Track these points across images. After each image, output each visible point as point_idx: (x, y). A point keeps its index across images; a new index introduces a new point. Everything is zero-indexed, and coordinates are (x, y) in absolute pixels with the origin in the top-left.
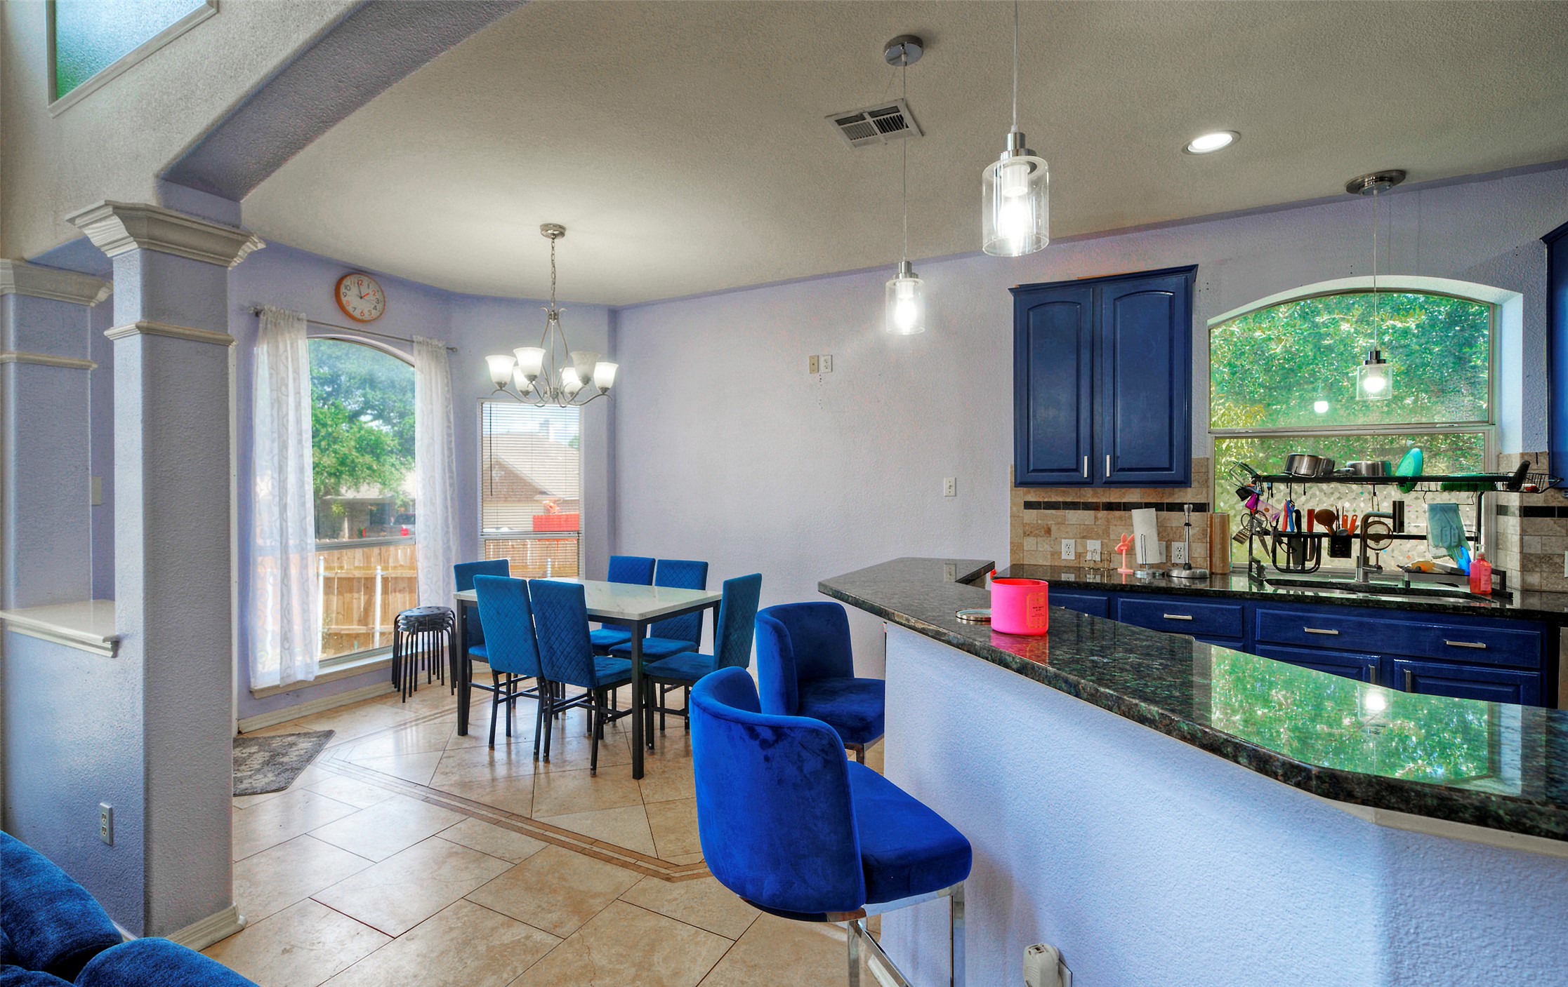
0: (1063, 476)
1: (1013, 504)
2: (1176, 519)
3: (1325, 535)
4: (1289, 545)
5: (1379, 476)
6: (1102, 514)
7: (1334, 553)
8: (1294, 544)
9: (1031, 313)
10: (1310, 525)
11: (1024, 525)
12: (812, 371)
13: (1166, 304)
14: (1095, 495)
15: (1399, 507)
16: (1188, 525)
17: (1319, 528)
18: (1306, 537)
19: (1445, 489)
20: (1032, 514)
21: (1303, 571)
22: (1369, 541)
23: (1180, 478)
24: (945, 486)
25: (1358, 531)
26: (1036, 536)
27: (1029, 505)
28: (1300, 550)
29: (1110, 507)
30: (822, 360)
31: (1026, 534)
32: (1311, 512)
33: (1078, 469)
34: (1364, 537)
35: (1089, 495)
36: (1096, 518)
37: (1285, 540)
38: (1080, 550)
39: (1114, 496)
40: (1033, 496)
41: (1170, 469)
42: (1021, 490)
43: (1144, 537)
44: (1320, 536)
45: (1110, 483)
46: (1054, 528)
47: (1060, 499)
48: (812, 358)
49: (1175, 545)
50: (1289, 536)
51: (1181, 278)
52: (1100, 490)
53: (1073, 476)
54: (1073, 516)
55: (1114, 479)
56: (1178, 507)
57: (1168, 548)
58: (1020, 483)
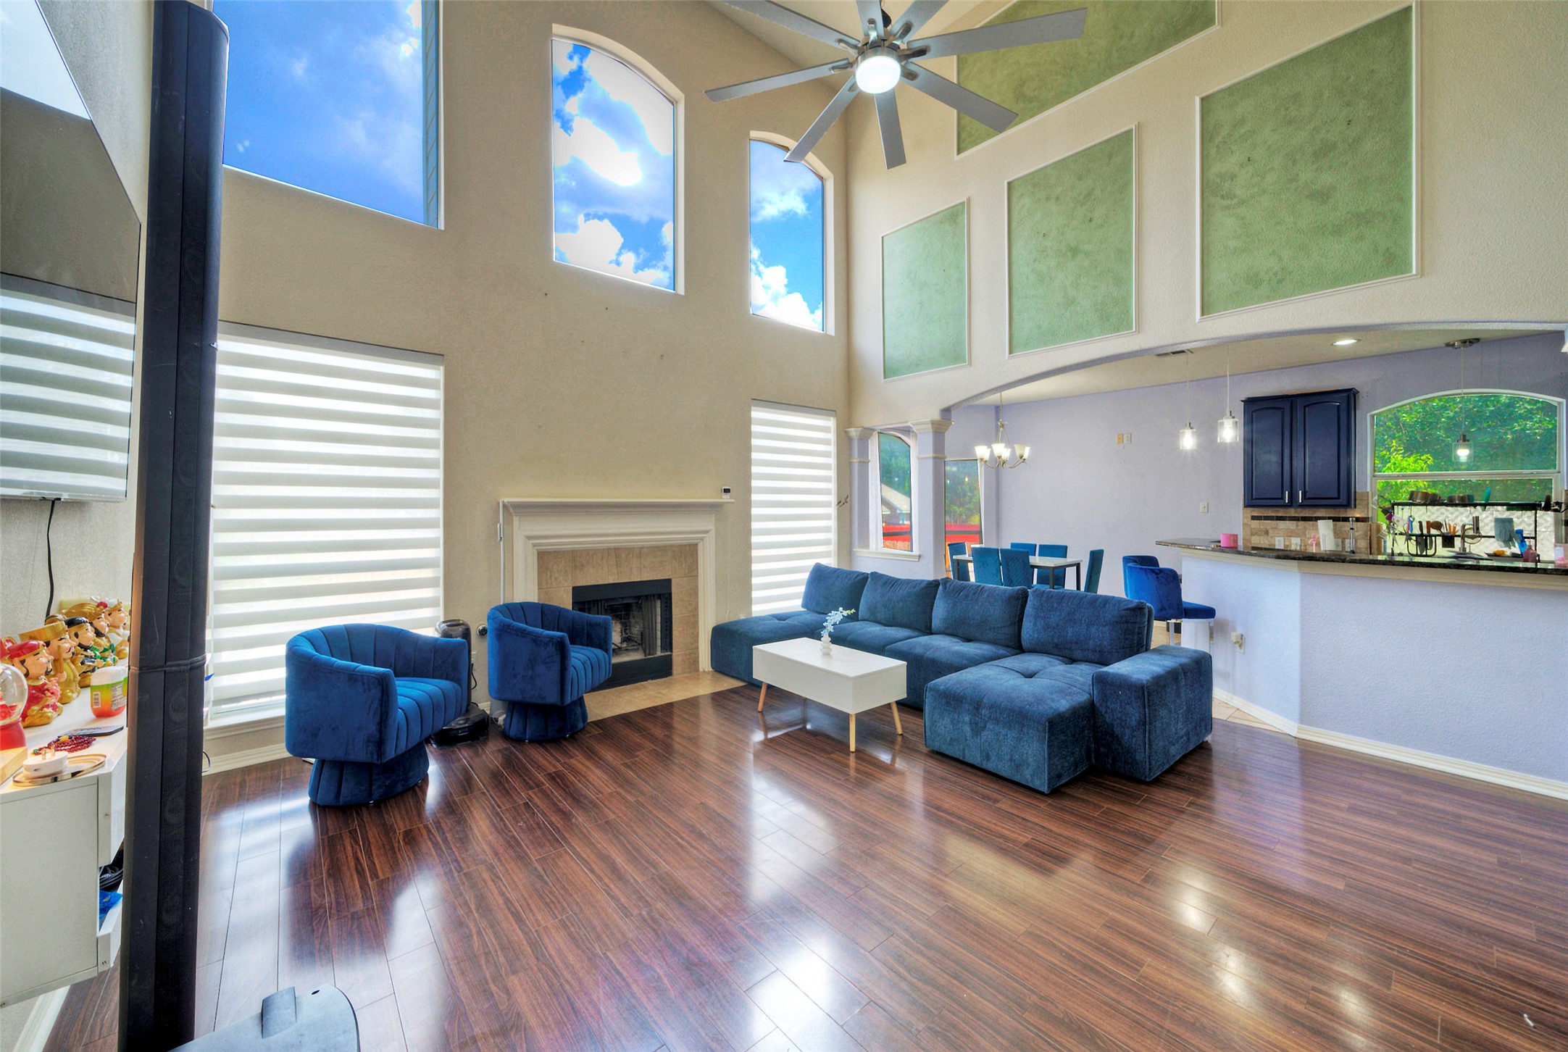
0: (1274, 502)
1: (1244, 517)
2: (1347, 526)
3: (1438, 535)
4: (1416, 541)
5: (1466, 502)
6: (1301, 523)
7: (1445, 545)
8: (1419, 540)
9: (1254, 414)
10: (1429, 531)
11: (1251, 529)
12: (1119, 443)
13: (1336, 408)
14: (1296, 512)
15: (1477, 520)
16: (1352, 529)
17: (1433, 532)
18: (1426, 536)
19: (1508, 510)
20: (1255, 524)
21: (1426, 556)
22: (1466, 539)
23: (1345, 503)
24: (1201, 506)
25: (1459, 533)
26: (1260, 535)
27: (1253, 518)
28: (1423, 544)
29: (1304, 519)
30: (1125, 436)
31: (1252, 534)
32: (1428, 523)
33: (1283, 498)
34: (1463, 537)
35: (1292, 512)
36: (1297, 526)
37: (1414, 538)
38: (1287, 543)
39: (1307, 513)
40: (1256, 512)
41: (1338, 498)
42: (1249, 510)
43: (1324, 536)
44: (1435, 536)
45: (1301, 506)
46: (1270, 531)
47: (1274, 514)
48: (1119, 435)
49: (1347, 541)
50: (1416, 536)
51: (1345, 394)
52: (1299, 510)
53: (1280, 502)
54: (1282, 524)
55: (1305, 503)
56: (1346, 519)
57: (1343, 542)
58: (1247, 505)
